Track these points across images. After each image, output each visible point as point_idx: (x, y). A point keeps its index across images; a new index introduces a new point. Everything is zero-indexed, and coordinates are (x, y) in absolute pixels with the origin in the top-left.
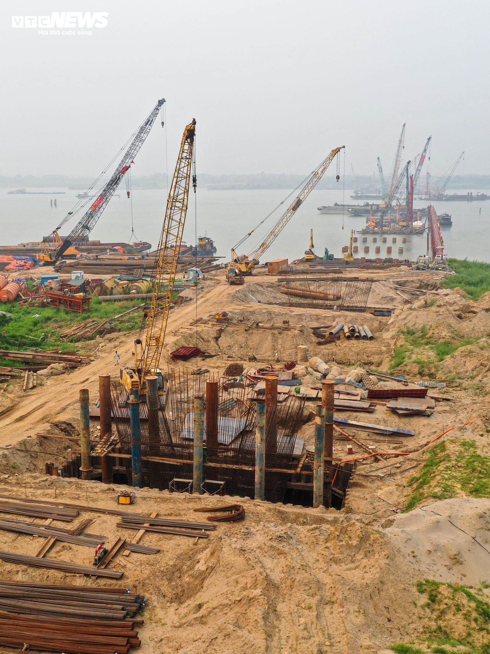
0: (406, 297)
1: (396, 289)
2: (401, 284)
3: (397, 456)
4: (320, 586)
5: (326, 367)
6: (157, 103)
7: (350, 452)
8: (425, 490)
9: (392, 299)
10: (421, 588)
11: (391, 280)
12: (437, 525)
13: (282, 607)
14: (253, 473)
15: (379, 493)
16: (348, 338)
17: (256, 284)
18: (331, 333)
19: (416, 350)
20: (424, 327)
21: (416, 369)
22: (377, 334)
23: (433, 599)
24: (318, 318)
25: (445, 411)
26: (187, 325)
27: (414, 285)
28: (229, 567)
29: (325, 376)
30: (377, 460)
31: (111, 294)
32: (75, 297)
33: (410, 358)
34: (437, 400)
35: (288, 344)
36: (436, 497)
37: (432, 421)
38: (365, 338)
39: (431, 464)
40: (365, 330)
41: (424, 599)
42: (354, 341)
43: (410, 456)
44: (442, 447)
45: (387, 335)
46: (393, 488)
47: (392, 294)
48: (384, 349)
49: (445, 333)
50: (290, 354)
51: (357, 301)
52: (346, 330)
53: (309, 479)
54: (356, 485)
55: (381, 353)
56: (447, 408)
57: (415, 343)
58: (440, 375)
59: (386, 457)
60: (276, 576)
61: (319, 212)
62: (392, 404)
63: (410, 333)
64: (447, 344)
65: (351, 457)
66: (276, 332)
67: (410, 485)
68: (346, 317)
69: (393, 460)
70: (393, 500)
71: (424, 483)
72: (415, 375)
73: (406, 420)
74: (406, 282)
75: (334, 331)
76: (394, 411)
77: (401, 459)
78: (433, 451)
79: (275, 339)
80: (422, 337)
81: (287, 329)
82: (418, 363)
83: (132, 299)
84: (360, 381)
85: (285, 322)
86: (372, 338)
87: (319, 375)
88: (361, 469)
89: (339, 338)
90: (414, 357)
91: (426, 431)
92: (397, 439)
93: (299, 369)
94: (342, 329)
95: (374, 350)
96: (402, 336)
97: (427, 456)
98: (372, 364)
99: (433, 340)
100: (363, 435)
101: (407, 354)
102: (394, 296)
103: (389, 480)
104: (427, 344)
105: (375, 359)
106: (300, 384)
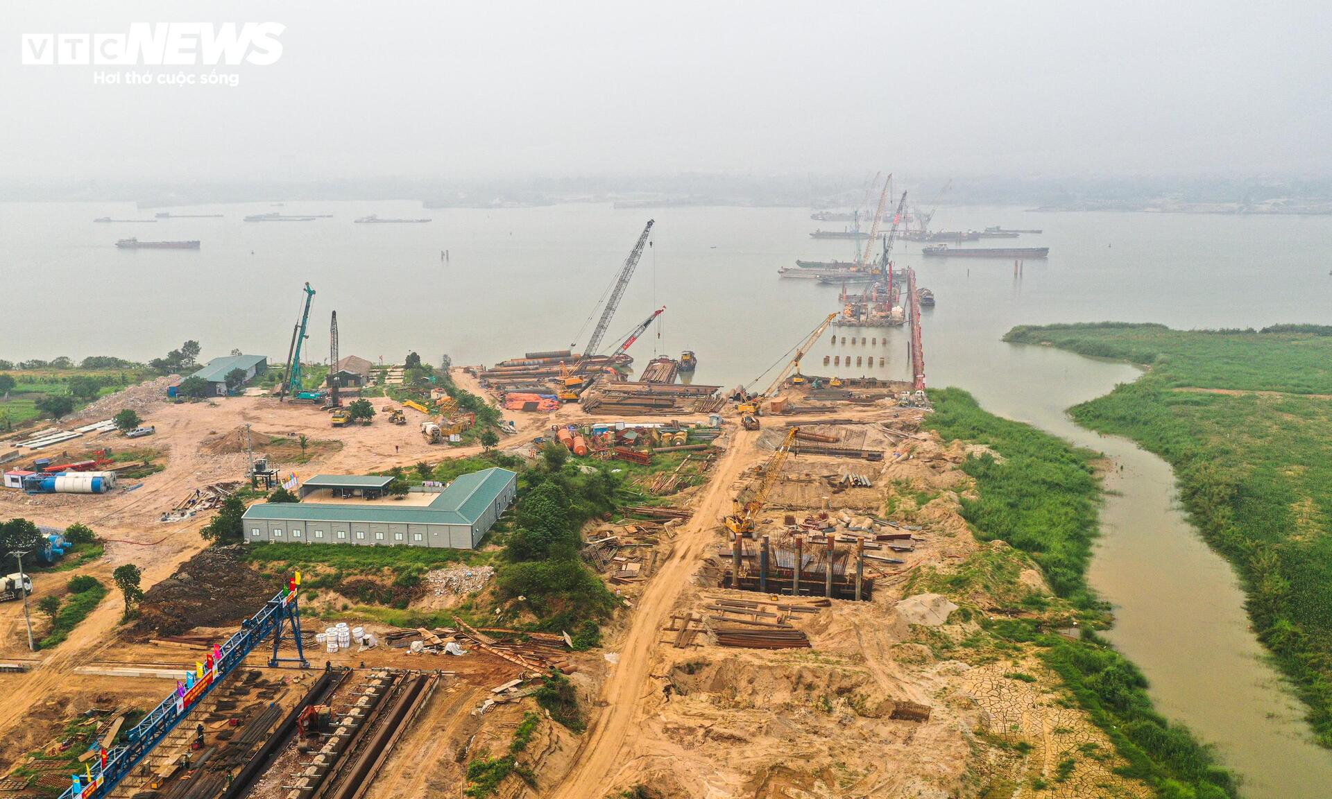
0: (892, 439)
1: (884, 432)
2: (887, 426)
3: (895, 574)
4: (873, 625)
5: (849, 519)
6: (646, 225)
7: (870, 572)
8: (911, 591)
9: (881, 442)
10: (910, 626)
11: (879, 422)
12: (916, 605)
13: (861, 632)
14: (825, 585)
15: (888, 594)
16: (854, 486)
17: (769, 428)
18: (841, 483)
19: (903, 500)
20: (907, 479)
21: (903, 516)
22: (874, 482)
23: (914, 630)
24: (826, 466)
25: (921, 548)
26: (736, 479)
27: (898, 425)
28: (837, 621)
29: (848, 524)
30: (885, 577)
31: (660, 446)
32: (642, 453)
33: (899, 507)
34: (916, 540)
35: (813, 493)
36: (916, 594)
37: (914, 554)
38: (866, 486)
39: (913, 578)
40: (864, 479)
41: (911, 630)
42: (857, 489)
43: (902, 574)
44: (919, 569)
45: (881, 484)
46: (894, 591)
47: (880, 436)
48: (880, 496)
49: (922, 486)
50: (815, 502)
51: (854, 444)
52: (851, 480)
53: (854, 588)
54: (876, 590)
55: (878, 500)
56: (922, 546)
57: (902, 493)
58: (918, 520)
59: (890, 575)
60: (857, 622)
61: (779, 275)
62: (891, 545)
63: (898, 483)
64: (923, 494)
65: (870, 576)
66: (803, 484)
67: (903, 589)
68: (848, 464)
69: (894, 577)
70: (895, 596)
71: (909, 589)
72: (902, 521)
73: (899, 554)
74: (891, 423)
75: (842, 480)
76: (892, 549)
77: (897, 576)
78: (914, 571)
79: (803, 491)
80: (907, 488)
81: (810, 482)
82: (905, 512)
83: (679, 450)
84: (870, 528)
85: (807, 475)
86: (870, 487)
87: (844, 524)
88: (877, 582)
89: (847, 487)
90: (902, 508)
91: (910, 561)
92: (894, 565)
93: (832, 520)
94: (848, 478)
95: (872, 497)
96: (892, 486)
97: (911, 574)
98: (873, 508)
99: (914, 490)
100: (876, 563)
101: (897, 503)
102: (884, 439)
103: (891, 587)
104: (910, 493)
105: (874, 504)
106: (835, 531)
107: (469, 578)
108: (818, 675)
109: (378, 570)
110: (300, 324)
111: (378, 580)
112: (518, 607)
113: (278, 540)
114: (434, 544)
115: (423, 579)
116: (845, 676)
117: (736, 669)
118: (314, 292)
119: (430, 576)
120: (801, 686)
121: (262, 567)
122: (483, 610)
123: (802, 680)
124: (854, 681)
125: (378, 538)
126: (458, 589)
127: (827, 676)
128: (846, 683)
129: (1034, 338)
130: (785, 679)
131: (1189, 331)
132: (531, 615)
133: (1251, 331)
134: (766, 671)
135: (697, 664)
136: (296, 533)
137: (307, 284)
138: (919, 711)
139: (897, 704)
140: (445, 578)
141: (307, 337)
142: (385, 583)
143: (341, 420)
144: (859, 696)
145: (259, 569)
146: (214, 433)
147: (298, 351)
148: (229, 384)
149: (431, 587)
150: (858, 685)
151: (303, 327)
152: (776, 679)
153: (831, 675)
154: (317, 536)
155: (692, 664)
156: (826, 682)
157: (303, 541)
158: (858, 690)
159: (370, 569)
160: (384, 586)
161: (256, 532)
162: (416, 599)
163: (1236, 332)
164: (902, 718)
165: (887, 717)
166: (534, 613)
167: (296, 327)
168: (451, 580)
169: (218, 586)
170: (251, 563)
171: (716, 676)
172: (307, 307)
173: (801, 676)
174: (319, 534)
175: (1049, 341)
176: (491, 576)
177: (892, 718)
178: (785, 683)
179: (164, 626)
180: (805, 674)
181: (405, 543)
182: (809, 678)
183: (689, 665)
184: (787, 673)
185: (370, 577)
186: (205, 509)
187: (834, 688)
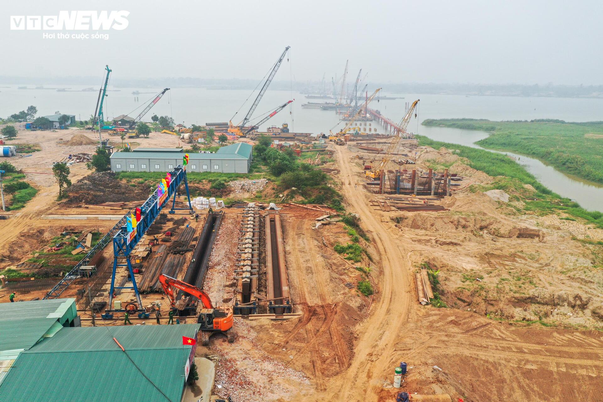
1: (403, 146)
2: (403, 144)
12: (492, 194)
16: (406, 164)
18: (399, 162)
20: (432, 159)
25: (465, 179)
27: (408, 145)
31: (302, 149)
32: (297, 151)
34: (460, 177)
45: (419, 162)
49: (443, 160)
52: (403, 161)
63: (428, 161)
64: (445, 164)
80: (434, 162)
83: (312, 151)
86: (414, 164)
96: (426, 162)
99: (439, 163)
107: (254, 184)
108: (468, 220)
109: (200, 181)
110: (103, 88)
111: (201, 187)
112: (293, 192)
113: (132, 171)
114: (226, 171)
115: (228, 185)
116: (482, 220)
117: (422, 220)
118: (111, 71)
119: (231, 183)
120: (460, 226)
121: (128, 182)
122: (270, 197)
123: (460, 223)
124: (488, 222)
125: (192, 168)
126: (249, 190)
127: (473, 220)
128: (484, 224)
129: (436, 123)
130: (450, 223)
131: (501, 122)
132: (301, 197)
133: (526, 121)
134: (439, 220)
135: (400, 218)
136: (144, 167)
137: (107, 66)
138: (532, 232)
139: (520, 230)
140: (240, 184)
141: (107, 96)
142: (205, 187)
143: (134, 135)
144: (493, 229)
145: (127, 182)
146: (62, 139)
147: (101, 107)
148: (61, 123)
149: (233, 189)
150: (491, 224)
151: (105, 90)
152: (446, 223)
153: (475, 220)
154: (156, 168)
155: (398, 217)
156: (474, 224)
157: (148, 171)
158: (491, 227)
159: (195, 181)
160: (205, 189)
161: (118, 166)
162: (226, 195)
163: (520, 122)
164: (523, 237)
165: (515, 237)
166: (303, 196)
167: (101, 90)
168: (244, 185)
169: (107, 188)
170: (121, 179)
171: (412, 224)
172: (107, 78)
173: (459, 222)
174: (157, 167)
175: (443, 124)
176: (267, 183)
177: (518, 237)
178: (452, 225)
179: (87, 200)
180: (461, 220)
181: (209, 170)
182: (463, 222)
183: (397, 218)
184: (451, 220)
185: (196, 185)
186: (78, 162)
187: (478, 226)
